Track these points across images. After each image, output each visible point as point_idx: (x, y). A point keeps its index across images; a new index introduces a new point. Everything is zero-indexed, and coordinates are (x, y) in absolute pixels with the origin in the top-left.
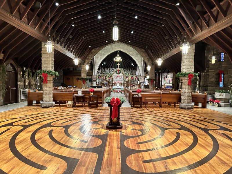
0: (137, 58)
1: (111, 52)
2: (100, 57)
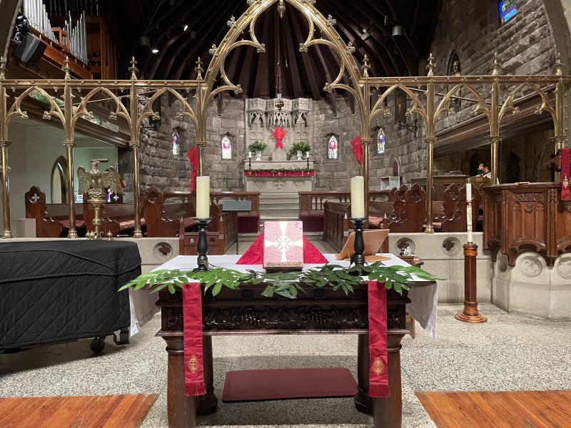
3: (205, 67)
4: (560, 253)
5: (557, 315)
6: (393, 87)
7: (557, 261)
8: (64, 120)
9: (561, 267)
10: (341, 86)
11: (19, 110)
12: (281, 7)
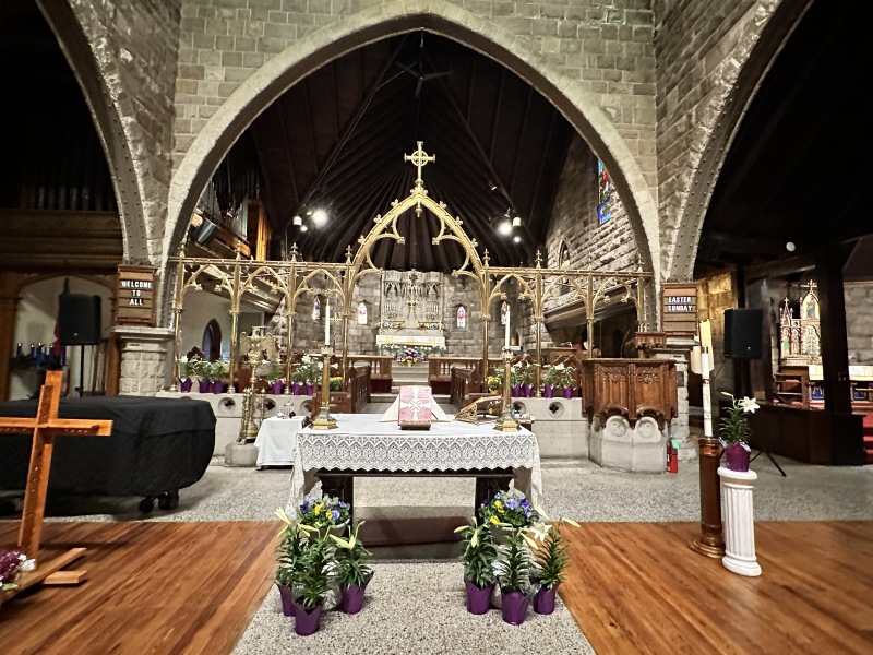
0: (605, 99)
1: (337, 27)
2: (217, 74)
3: (354, 253)
4: (639, 416)
5: (639, 468)
6: (508, 276)
7: (638, 423)
8: (232, 292)
9: (641, 429)
10: (466, 273)
11: (194, 284)
12: (419, 209)
